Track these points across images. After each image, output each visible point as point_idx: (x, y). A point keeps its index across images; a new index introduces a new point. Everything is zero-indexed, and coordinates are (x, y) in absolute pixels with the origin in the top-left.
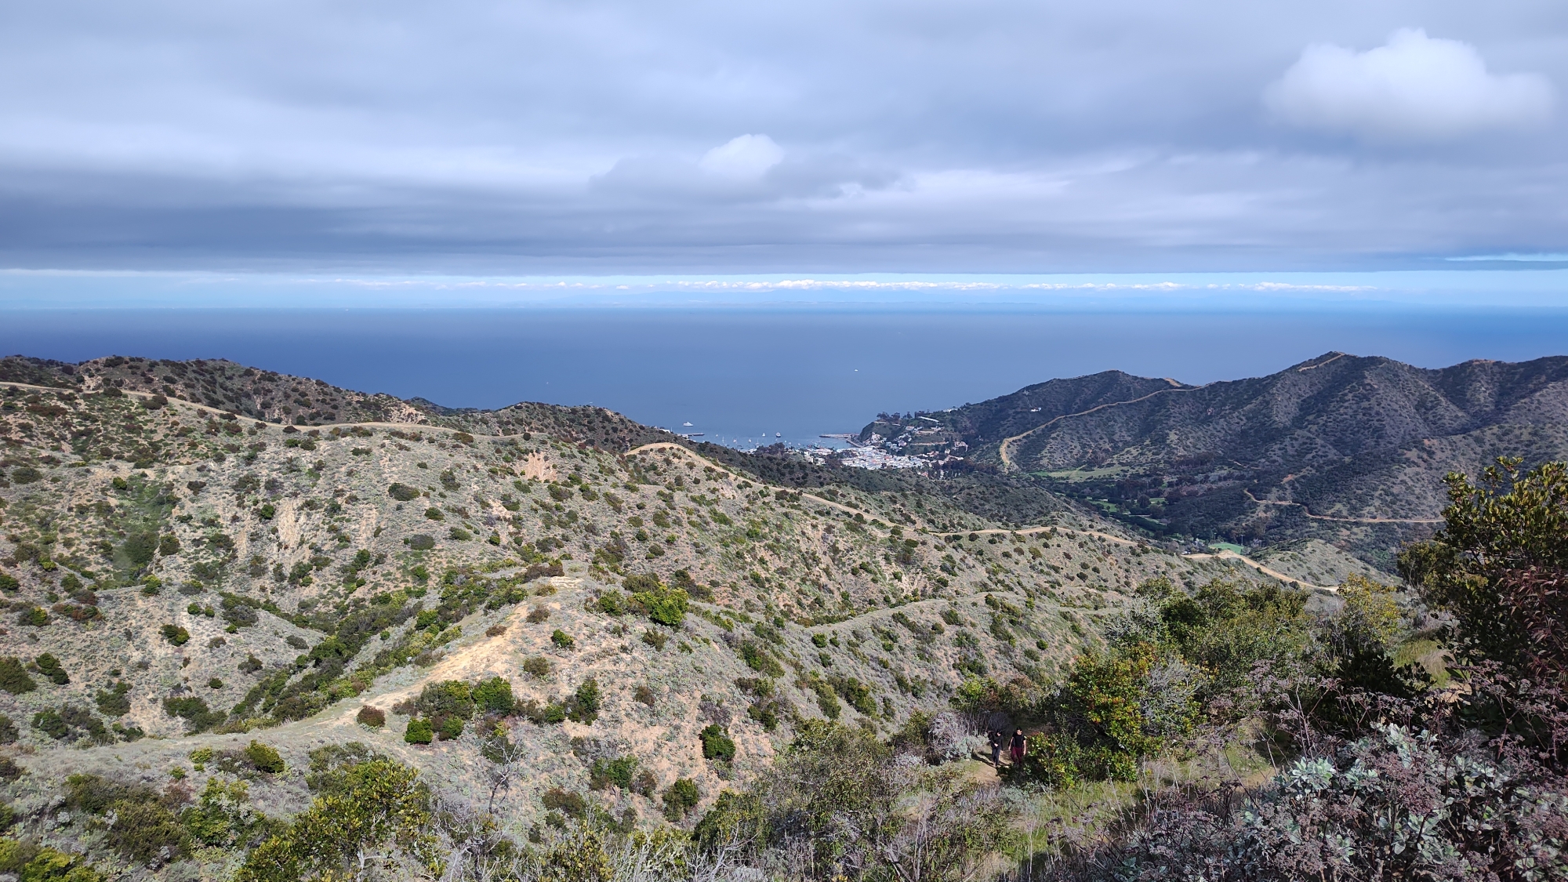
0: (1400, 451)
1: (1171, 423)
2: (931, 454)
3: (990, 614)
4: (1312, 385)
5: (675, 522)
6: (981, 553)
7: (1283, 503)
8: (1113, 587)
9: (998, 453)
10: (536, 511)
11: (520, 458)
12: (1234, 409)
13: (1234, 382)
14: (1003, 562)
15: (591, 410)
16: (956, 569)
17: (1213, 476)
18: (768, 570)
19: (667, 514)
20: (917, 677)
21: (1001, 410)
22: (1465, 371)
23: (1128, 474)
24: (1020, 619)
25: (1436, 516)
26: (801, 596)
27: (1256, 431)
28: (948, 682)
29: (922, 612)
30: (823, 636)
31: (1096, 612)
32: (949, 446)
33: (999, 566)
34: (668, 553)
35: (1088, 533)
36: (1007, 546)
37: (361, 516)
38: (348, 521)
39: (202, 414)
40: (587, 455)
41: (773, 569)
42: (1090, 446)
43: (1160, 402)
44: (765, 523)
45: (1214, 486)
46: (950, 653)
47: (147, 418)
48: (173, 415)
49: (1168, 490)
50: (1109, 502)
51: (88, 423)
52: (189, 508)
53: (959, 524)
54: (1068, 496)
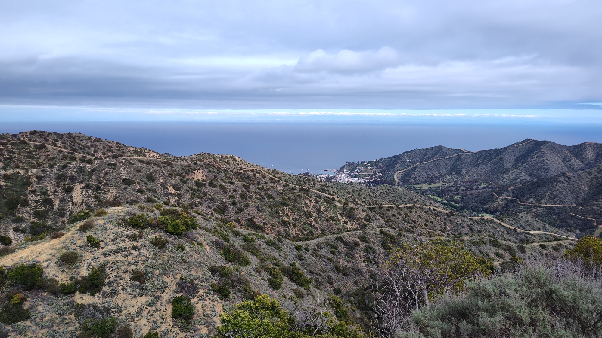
0: (557, 177)
1: (463, 166)
2: (367, 178)
3: (381, 238)
4: (520, 151)
5: (249, 197)
6: (383, 214)
7: (509, 198)
8: (439, 229)
9: (394, 177)
10: (188, 191)
11: (192, 172)
12: (489, 161)
13: (489, 150)
14: (393, 218)
15: (229, 156)
16: (371, 220)
17: (480, 187)
18: (289, 219)
19: (246, 194)
20: (346, 266)
21: (395, 161)
22: (582, 146)
23: (446, 186)
24: (395, 241)
25: (572, 204)
26: (303, 230)
27: (497, 170)
28: (361, 268)
29: (350, 236)
30: (300, 246)
31: (430, 238)
32: (374, 175)
33: (390, 219)
34: (246, 211)
35: (428, 207)
36: (394, 212)
37: (109, 192)
38: (103, 193)
39: (60, 152)
40: (221, 172)
41: (292, 218)
42: (430, 175)
43: (459, 158)
44: (289, 199)
45: (480, 191)
46: (362, 255)
47: (37, 153)
48: (48, 152)
49: (462, 192)
50: (438, 197)
51: (11, 154)
52: (36, 187)
53: (376, 203)
54: (421, 194)
